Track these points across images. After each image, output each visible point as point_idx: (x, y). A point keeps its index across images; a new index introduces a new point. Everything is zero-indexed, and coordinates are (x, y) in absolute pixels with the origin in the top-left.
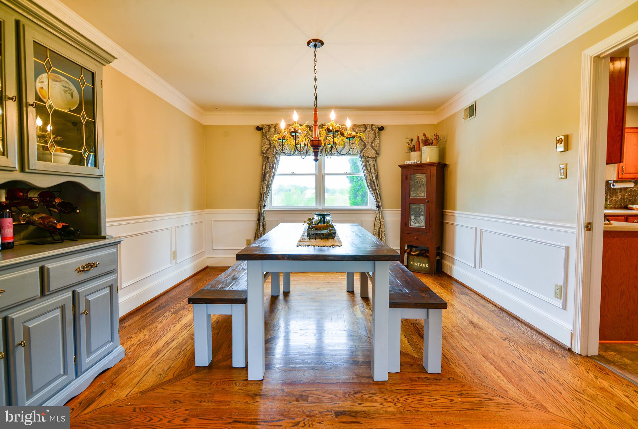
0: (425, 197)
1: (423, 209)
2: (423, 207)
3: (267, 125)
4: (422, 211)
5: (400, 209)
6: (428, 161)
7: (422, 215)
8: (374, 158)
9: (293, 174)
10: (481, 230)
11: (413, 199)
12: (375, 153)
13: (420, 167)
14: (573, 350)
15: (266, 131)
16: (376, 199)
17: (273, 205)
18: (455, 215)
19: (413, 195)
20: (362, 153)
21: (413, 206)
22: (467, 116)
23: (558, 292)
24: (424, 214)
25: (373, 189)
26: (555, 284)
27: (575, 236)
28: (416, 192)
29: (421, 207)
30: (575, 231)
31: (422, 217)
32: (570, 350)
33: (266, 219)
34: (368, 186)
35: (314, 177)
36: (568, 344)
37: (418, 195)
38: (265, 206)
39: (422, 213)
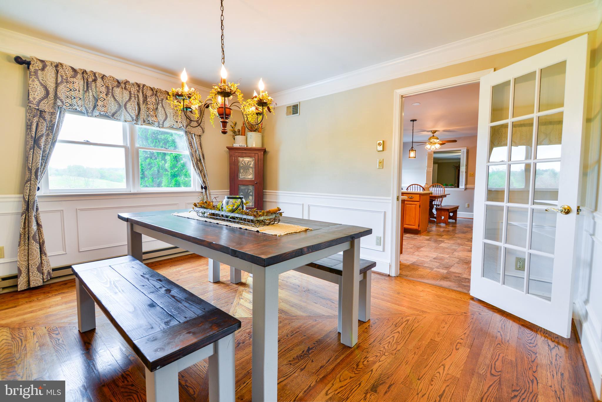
0: (254, 179)
1: (252, 190)
2: (251, 188)
3: (39, 60)
4: (250, 192)
5: (229, 190)
6: (254, 146)
7: (251, 195)
8: (199, 135)
9: (87, 143)
10: (308, 205)
11: (242, 181)
12: (202, 131)
13: (246, 151)
14: (391, 275)
15: (37, 68)
16: (203, 180)
17: (50, 188)
18: (277, 194)
19: (241, 176)
20: (187, 129)
21: (242, 187)
22: (290, 113)
23: (378, 241)
24: (253, 194)
25: (199, 169)
26: (377, 236)
27: (391, 204)
28: (244, 174)
29: (250, 188)
30: (391, 201)
31: (251, 198)
32: (389, 276)
33: (40, 210)
34: (194, 166)
35: (123, 150)
36: (387, 272)
37: (246, 177)
38: (39, 189)
39: (251, 194)
